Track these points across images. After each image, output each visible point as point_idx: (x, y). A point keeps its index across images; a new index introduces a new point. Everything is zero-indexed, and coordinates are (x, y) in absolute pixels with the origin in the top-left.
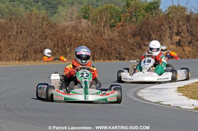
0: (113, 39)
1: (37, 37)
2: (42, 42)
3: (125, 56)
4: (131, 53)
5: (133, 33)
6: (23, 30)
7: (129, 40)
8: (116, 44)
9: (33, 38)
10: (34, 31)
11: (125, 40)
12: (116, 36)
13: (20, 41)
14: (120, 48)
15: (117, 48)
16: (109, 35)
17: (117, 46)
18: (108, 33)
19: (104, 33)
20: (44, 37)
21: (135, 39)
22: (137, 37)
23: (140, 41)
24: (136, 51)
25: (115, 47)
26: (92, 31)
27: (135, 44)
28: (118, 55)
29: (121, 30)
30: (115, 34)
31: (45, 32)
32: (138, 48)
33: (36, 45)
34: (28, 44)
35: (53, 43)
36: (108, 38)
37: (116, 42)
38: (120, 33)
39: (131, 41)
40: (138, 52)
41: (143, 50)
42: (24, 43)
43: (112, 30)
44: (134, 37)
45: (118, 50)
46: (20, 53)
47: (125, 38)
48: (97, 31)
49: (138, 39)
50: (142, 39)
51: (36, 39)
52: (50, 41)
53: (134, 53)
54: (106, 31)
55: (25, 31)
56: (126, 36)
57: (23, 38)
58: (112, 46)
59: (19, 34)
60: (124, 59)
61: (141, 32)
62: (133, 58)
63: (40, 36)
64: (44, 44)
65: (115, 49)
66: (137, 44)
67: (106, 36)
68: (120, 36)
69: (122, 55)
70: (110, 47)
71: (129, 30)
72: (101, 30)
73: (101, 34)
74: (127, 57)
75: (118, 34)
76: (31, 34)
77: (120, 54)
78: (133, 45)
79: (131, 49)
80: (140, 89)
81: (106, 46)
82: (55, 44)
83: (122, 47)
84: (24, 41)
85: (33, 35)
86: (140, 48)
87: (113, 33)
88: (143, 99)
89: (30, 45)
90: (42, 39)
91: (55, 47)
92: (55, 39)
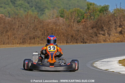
0: (79, 30)
1: (31, 29)
2: (34, 32)
3: (87, 41)
4: (91, 39)
5: (92, 26)
6: (23, 25)
7: (89, 31)
8: (81, 33)
9: (28, 30)
10: (30, 25)
11: (86, 30)
12: (81, 28)
13: (20, 32)
14: (84, 36)
15: (81, 36)
16: (77, 28)
17: (82, 35)
18: (76, 26)
19: (74, 26)
20: (35, 29)
21: (93, 30)
22: (94, 29)
23: (96, 31)
24: (93, 38)
25: (80, 35)
26: (66, 25)
27: (93, 33)
28: (82, 40)
29: (84, 24)
30: (80, 27)
31: (36, 26)
32: (95, 36)
33: (30, 34)
34: (26, 34)
35: (41, 33)
36: (76, 30)
37: (81, 32)
38: (83, 26)
39: (91, 31)
40: (95, 38)
41: (98, 37)
42: (23, 33)
43: (78, 25)
44: (92, 29)
45: (82, 37)
46: (20, 39)
47: (87, 30)
48: (69, 25)
49: (95, 30)
50: (97, 30)
51: (30, 30)
52: (39, 31)
53: (93, 39)
54: (75, 25)
55: (24, 25)
56: (88, 28)
57: (22, 30)
58: (78, 34)
59: (20, 27)
60: (86, 43)
61: (97, 26)
62: (92, 42)
63: (33, 29)
64: (36, 33)
65: (81, 37)
66: (94, 33)
67: (74, 28)
68: (83, 28)
69: (85, 40)
70: (77, 35)
71: (89, 24)
72: (72, 25)
73: (72, 27)
74: (88, 41)
75: (82, 27)
76: (27, 27)
77: (83, 40)
78: (92, 34)
79: (91, 36)
80: (95, 62)
81: (75, 35)
82: (42, 34)
83: (85, 35)
84: (23, 32)
85: (29, 28)
86: (96, 35)
87: (79, 26)
88: (97, 68)
89: (27, 34)
90: (34, 30)
91: (42, 35)
92: (43, 31)
